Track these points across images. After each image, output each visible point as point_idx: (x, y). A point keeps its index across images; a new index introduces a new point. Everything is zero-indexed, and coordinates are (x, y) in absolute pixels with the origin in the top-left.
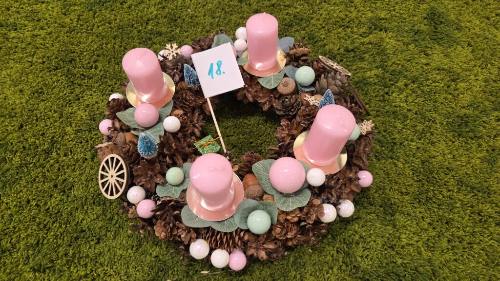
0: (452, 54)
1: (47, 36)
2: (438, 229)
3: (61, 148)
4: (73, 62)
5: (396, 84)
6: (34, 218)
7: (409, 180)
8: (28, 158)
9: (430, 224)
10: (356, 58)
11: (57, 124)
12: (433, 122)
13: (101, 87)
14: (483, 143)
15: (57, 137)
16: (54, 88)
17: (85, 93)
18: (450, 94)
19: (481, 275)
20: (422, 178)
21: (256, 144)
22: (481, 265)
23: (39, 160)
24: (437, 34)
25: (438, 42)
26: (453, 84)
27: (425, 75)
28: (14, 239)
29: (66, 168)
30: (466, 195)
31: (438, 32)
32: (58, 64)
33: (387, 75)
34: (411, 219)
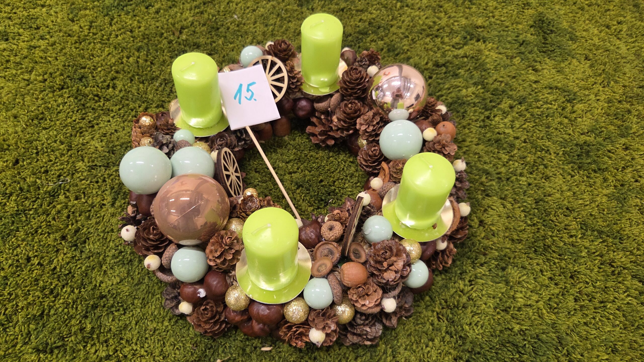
0: (567, 70)
1: (49, 48)
2: (562, 285)
3: (71, 189)
4: (84, 80)
5: (499, 106)
6: (36, 280)
7: (521, 224)
8: (26, 202)
9: (551, 279)
10: (448, 75)
11: (65, 158)
12: (546, 152)
13: (121, 111)
14: (609, 177)
15: (65, 175)
16: (59, 112)
17: (101, 119)
18: (566, 117)
19: (619, 341)
20: (537, 222)
21: (328, 183)
22: (618, 329)
23: (41, 205)
24: (547, 46)
25: (548, 55)
26: (568, 105)
27: (535, 95)
28: (9, 310)
29: (78, 215)
30: (593, 241)
31: (547, 44)
32: (64, 83)
33: (488, 95)
34: (527, 274)
